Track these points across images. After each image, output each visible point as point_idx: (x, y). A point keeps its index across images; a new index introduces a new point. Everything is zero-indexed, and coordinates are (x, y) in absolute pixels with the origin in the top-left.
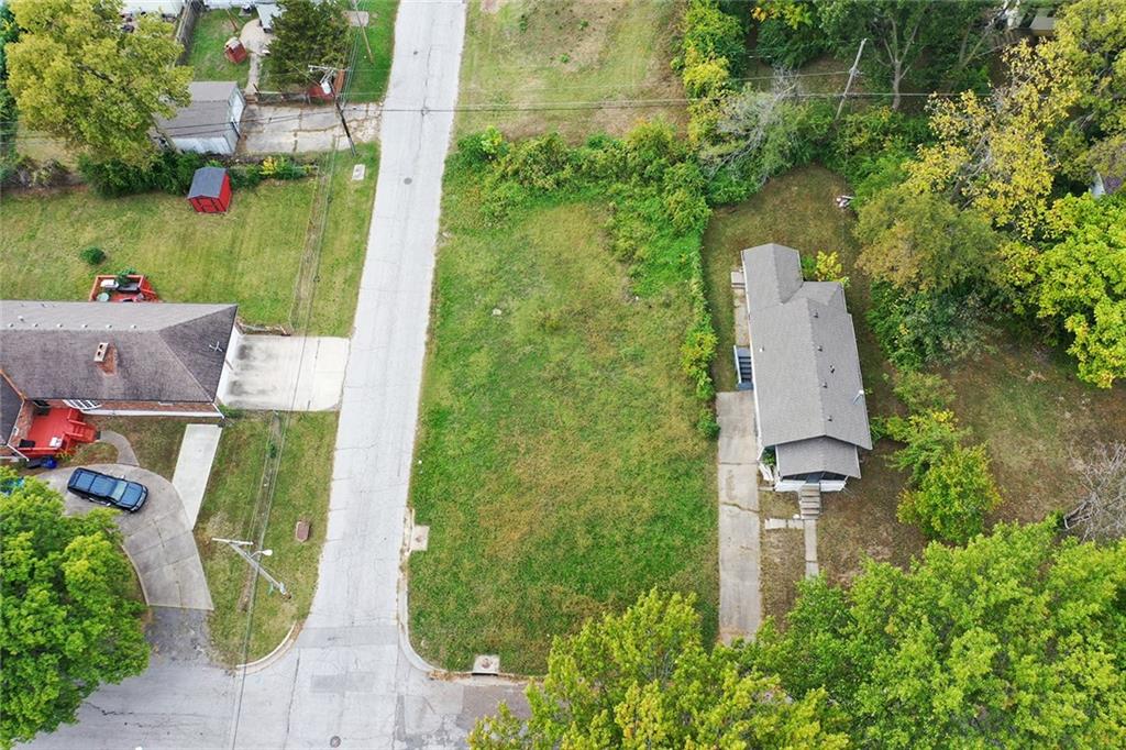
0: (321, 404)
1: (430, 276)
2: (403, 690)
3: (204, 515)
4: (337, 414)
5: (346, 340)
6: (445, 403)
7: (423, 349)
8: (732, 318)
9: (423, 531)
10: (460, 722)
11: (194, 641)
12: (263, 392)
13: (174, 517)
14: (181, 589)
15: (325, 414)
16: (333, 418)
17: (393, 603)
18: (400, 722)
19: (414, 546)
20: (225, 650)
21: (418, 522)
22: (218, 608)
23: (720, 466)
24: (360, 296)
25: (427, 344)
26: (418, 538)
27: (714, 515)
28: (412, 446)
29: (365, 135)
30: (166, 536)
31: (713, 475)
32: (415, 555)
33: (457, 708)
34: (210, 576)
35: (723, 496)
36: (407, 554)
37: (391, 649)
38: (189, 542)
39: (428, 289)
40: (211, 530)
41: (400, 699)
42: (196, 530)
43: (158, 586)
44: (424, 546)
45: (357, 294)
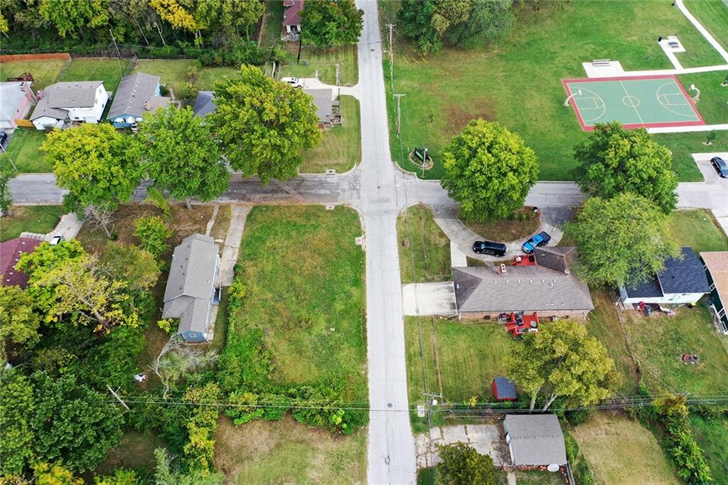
0: (410, 286)
1: (369, 348)
2: (359, 201)
3: (448, 245)
4: (402, 283)
5: (406, 314)
6: (354, 288)
7: (368, 311)
8: (217, 318)
9: (357, 243)
10: (338, 194)
11: (437, 211)
12: (438, 289)
13: (460, 245)
14: (448, 224)
15: (408, 283)
16: (404, 281)
17: (365, 223)
18: (359, 194)
19: (360, 238)
20: (424, 208)
21: (360, 246)
22: (432, 220)
23: (236, 259)
24: (403, 336)
25: (366, 314)
26: (359, 241)
27: (242, 244)
28: (367, 272)
29: (423, 439)
30: (461, 238)
31: (240, 255)
32: (360, 235)
33: (339, 197)
34: (438, 228)
35: (237, 250)
36: (363, 236)
37: (364, 210)
38: (450, 237)
39: (369, 341)
40: (443, 241)
41: (359, 198)
42: (449, 241)
43: (457, 224)
44: (357, 239)
45: (405, 337)
